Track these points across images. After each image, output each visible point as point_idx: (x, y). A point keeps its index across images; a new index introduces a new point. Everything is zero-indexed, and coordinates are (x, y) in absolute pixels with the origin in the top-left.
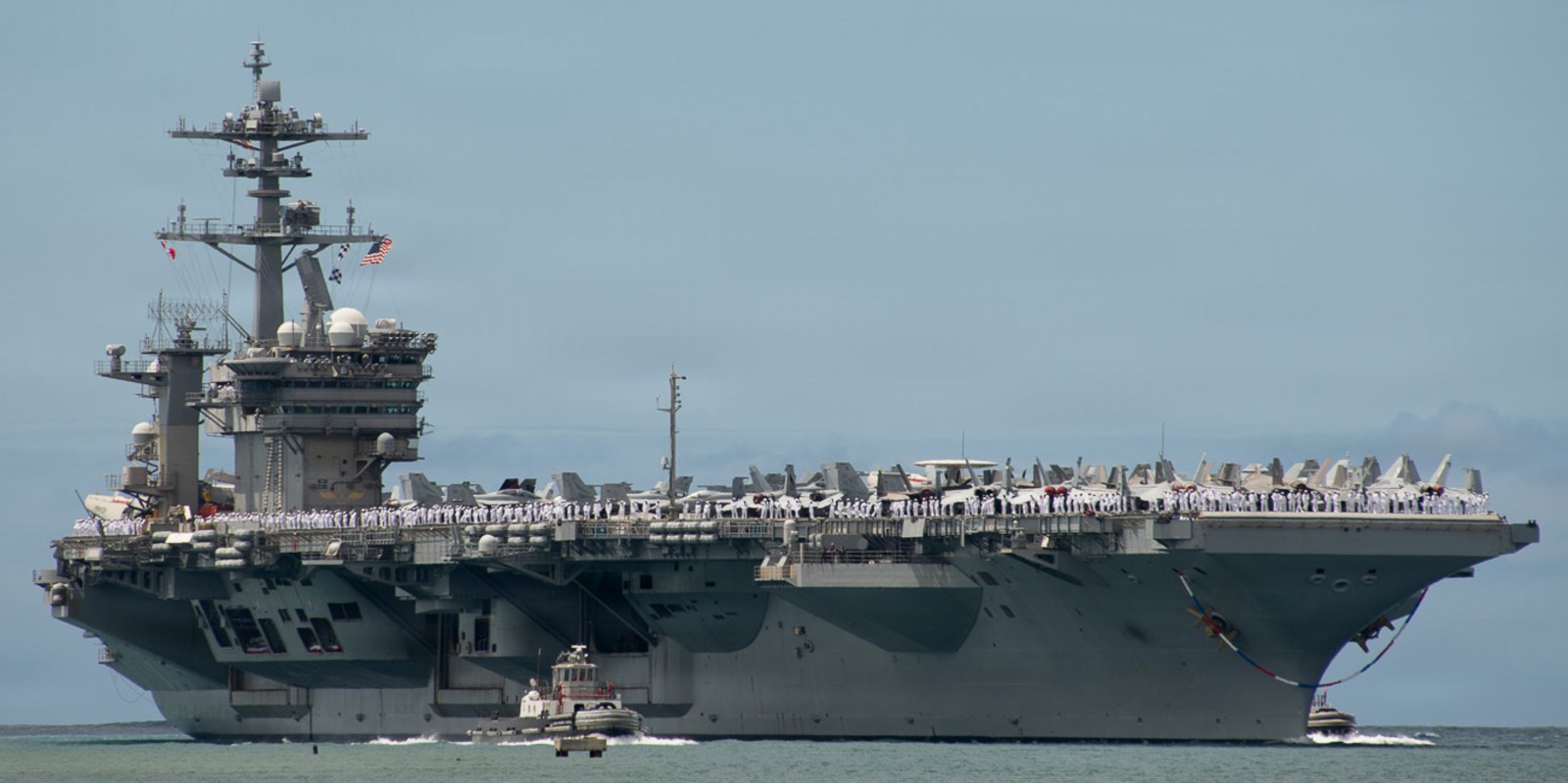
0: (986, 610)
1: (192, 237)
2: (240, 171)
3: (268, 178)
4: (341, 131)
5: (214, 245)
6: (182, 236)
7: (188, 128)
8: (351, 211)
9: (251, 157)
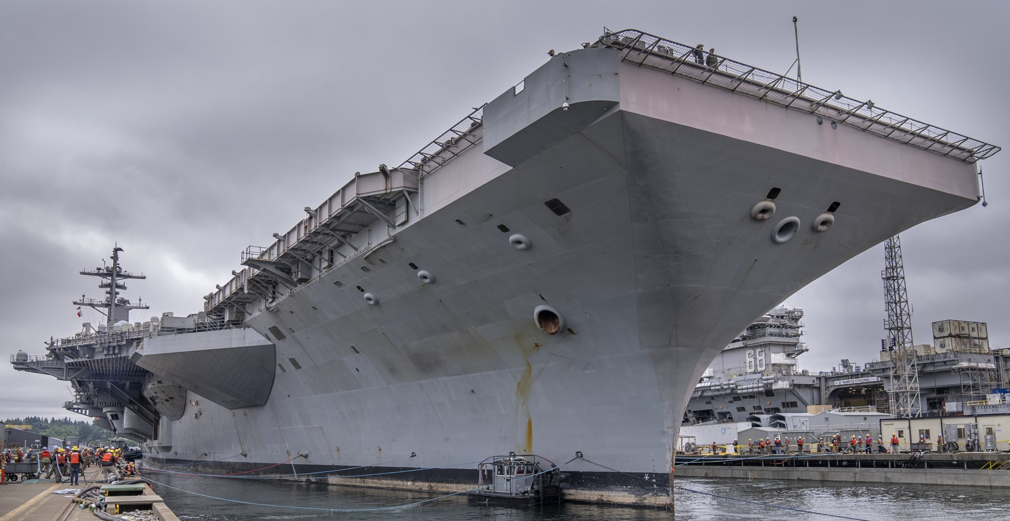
0: (280, 365)
1: (86, 305)
2: (103, 286)
3: (112, 288)
4: (136, 275)
5: (93, 307)
6: (83, 304)
7: (86, 271)
8: (140, 300)
9: (108, 281)
